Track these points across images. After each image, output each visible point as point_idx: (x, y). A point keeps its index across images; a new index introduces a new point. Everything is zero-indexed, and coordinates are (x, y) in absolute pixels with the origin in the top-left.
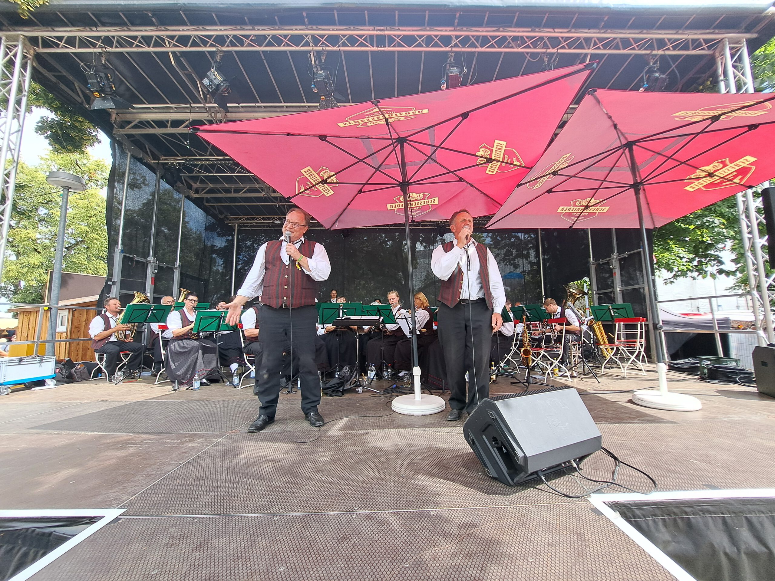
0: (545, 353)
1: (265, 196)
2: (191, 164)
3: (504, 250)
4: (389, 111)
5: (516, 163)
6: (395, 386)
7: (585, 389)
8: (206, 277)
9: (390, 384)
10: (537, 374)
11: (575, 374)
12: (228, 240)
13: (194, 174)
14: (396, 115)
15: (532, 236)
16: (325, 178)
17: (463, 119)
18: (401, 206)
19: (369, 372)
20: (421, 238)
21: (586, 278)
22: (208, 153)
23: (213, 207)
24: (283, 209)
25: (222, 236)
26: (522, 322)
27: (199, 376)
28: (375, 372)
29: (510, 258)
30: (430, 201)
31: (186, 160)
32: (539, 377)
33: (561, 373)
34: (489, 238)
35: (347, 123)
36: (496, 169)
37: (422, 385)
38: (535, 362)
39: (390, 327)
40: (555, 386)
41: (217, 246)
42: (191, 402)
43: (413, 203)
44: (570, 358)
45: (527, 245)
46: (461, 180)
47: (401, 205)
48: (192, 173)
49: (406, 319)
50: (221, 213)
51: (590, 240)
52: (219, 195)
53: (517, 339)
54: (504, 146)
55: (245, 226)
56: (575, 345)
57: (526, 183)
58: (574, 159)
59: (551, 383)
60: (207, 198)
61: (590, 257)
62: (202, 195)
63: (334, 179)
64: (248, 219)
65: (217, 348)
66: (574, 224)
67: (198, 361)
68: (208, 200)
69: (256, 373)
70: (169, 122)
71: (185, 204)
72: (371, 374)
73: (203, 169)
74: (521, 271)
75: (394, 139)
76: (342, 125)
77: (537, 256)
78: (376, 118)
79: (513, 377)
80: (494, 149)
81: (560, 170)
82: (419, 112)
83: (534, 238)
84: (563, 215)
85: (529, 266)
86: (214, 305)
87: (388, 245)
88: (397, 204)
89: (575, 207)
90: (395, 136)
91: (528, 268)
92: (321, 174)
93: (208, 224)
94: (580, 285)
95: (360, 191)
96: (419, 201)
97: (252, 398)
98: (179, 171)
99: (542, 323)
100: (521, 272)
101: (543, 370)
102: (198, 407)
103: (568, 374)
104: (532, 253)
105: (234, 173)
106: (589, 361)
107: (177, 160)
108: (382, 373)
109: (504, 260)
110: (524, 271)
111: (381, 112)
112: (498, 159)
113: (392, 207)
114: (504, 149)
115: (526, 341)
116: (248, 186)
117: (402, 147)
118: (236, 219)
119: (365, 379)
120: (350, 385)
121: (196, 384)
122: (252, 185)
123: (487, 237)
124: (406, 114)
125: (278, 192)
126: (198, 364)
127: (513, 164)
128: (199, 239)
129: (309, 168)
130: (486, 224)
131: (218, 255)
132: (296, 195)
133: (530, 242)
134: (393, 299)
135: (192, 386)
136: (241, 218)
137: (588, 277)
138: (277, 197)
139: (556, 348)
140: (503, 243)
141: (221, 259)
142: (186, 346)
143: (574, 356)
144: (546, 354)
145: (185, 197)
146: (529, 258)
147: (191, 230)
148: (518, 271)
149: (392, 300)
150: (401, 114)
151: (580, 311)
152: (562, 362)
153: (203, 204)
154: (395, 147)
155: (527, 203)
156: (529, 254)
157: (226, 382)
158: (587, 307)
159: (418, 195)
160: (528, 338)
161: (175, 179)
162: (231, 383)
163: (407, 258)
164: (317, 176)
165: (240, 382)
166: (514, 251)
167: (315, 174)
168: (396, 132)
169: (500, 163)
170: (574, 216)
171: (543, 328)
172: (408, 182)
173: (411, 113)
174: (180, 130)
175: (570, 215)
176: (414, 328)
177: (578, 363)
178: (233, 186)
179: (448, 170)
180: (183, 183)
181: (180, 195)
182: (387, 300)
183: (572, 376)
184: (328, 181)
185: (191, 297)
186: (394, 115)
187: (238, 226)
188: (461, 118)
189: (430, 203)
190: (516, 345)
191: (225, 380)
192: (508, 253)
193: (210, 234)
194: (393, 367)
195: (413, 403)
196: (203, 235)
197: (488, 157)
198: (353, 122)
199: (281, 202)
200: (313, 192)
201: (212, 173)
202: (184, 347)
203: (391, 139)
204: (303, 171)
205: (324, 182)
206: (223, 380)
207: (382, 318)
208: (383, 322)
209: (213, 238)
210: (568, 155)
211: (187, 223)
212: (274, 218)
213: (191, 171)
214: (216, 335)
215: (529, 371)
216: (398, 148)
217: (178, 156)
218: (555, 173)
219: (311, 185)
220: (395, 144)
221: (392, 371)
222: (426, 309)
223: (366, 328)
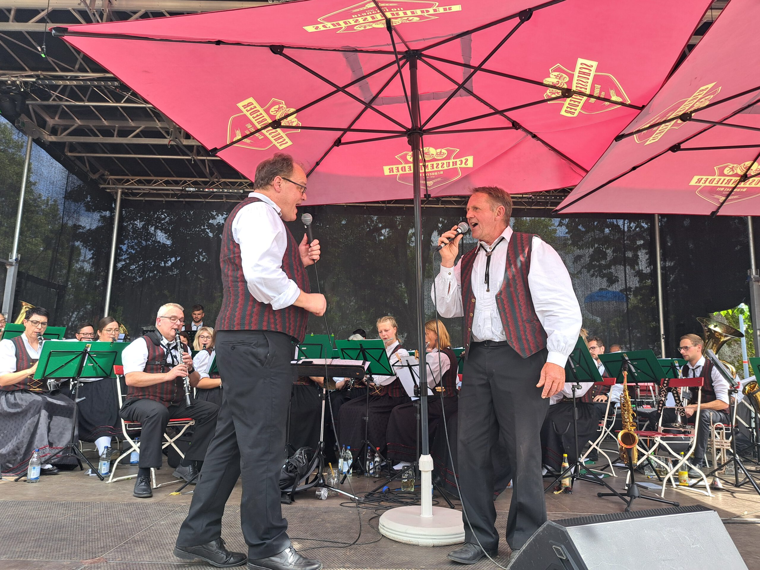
0: (662, 442)
1: (172, 143)
2: (47, 85)
3: (591, 250)
4: (394, 7)
5: (614, 98)
6: (385, 488)
7: (738, 513)
8: (60, 281)
9: (377, 485)
10: (648, 480)
11: (720, 484)
12: (103, 218)
13: (51, 102)
14: (405, 13)
15: (644, 225)
16: (277, 118)
17: (522, 22)
18: (407, 169)
19: (341, 461)
20: (440, 225)
21: (743, 306)
22: (77, 66)
23: (80, 159)
24: (202, 166)
25: (94, 211)
26: (622, 382)
27: (39, 457)
28: (350, 462)
29: (600, 265)
30: (459, 163)
31: (38, 77)
32: (652, 486)
33: (694, 481)
34: (564, 228)
35: (320, 26)
36: (579, 109)
37: (434, 489)
38: (644, 458)
39: (380, 380)
40: (681, 505)
41: (84, 228)
42: (23, 503)
43: (429, 164)
44: (710, 454)
45: (634, 241)
46: (516, 125)
47: (409, 169)
48: (48, 99)
49: (410, 367)
50: (94, 170)
51: (751, 236)
52: (92, 139)
53: (611, 414)
54: (593, 69)
55: (135, 195)
56: (721, 429)
57: (632, 134)
58: (720, 92)
59: (673, 499)
60: (71, 144)
61: (750, 267)
62: (63, 138)
63: (293, 120)
64: (139, 182)
65: (75, 407)
66: (719, 208)
67: (39, 431)
68: (73, 147)
69: (142, 455)
70: (13, 12)
71: (33, 152)
72: (344, 465)
73: (67, 94)
74: (620, 288)
75: (400, 53)
76: (310, 29)
77: (652, 261)
78: (369, 19)
79: (602, 483)
80: (576, 74)
81: (695, 111)
82: (445, 9)
83: (646, 230)
84: (700, 192)
85: (637, 279)
86: (72, 332)
87: (382, 235)
88: (400, 167)
89: (723, 178)
90: (401, 48)
91: (634, 283)
92: (272, 111)
93: (69, 189)
94: (733, 317)
95: (338, 142)
96: (440, 162)
97: (131, 501)
98: (25, 96)
99: (659, 385)
100: (621, 291)
101: (660, 472)
102: (34, 513)
103: (707, 482)
104: (643, 256)
105: (119, 102)
106: (747, 461)
107: (22, 77)
108: (364, 464)
109: (589, 267)
110: (627, 289)
111: (379, 8)
112: (583, 90)
113: (391, 170)
114: (593, 73)
115: (629, 418)
116: (143, 125)
117: (413, 68)
118: (119, 181)
119: (334, 473)
120: (306, 483)
121: (34, 472)
122: (150, 124)
123: (560, 224)
124: (423, 12)
125: (194, 138)
126: (38, 437)
127: (608, 100)
128: (52, 213)
129: (251, 100)
130: (559, 203)
131: (85, 243)
132: (227, 146)
133: (639, 236)
134: (386, 331)
135: (26, 475)
136: (128, 181)
137: (746, 304)
138: (193, 146)
139: (684, 433)
140: (588, 237)
141: (90, 250)
142: (19, 401)
143: (718, 450)
144: (664, 443)
145: (34, 140)
146: (638, 264)
147: (40, 196)
148: (617, 288)
149: (384, 333)
150: (413, 13)
151: (729, 366)
152: (695, 460)
153: (64, 153)
154: (400, 68)
155: (634, 168)
156: (636, 257)
157: (87, 470)
158: (746, 358)
159: (439, 150)
160: (631, 412)
161: (18, 110)
162: (95, 471)
163: (414, 258)
164: (264, 114)
165: (110, 471)
166: (608, 251)
167: (262, 111)
168: (403, 42)
169: (585, 98)
170: (720, 193)
171: (660, 394)
172: (420, 129)
173: (431, 11)
174: (31, 26)
175: (712, 191)
176: (424, 384)
177: (725, 464)
178: (117, 125)
179: (491, 107)
180: (30, 117)
181: (25, 138)
182: (375, 332)
183: (714, 488)
184: (283, 123)
185: (36, 317)
186: (401, 14)
187: (123, 193)
188: (517, 20)
189: (458, 166)
190: (609, 424)
191: (85, 465)
192: (599, 255)
193: (73, 206)
194: (383, 454)
195: (418, 523)
196: (61, 207)
197: (565, 86)
198: (330, 26)
199: (199, 154)
200: (257, 142)
201: (82, 101)
202: (16, 405)
203: (395, 52)
204: (240, 105)
205: (276, 124)
206: (81, 467)
207: (368, 364)
208: (370, 371)
209: (78, 213)
210: (710, 86)
211: (34, 184)
212: (185, 182)
213: (46, 96)
214: (75, 385)
215: (632, 476)
216: (406, 71)
217: (24, 70)
218: (685, 117)
219: (253, 130)
220: (401, 63)
221: (382, 461)
222: (444, 350)
223: (340, 381)
